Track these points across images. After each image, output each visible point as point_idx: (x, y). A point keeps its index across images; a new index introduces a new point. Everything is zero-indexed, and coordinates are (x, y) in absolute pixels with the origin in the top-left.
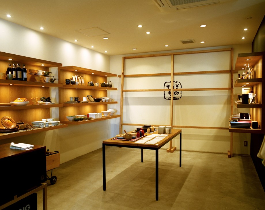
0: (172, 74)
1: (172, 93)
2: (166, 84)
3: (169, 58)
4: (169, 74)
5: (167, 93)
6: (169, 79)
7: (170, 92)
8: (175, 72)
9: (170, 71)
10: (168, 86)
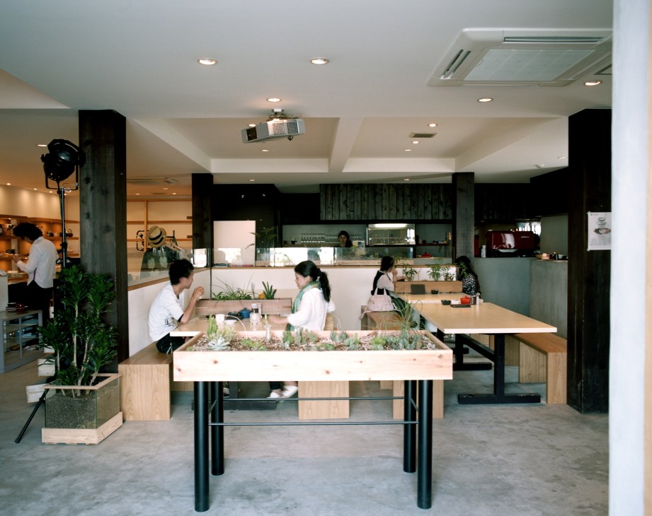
0: (145, 223)
1: (145, 243)
2: (140, 233)
3: (142, 205)
4: (142, 223)
5: (140, 243)
6: (142, 227)
7: (143, 242)
8: (149, 220)
9: (144, 219)
10: (141, 236)
